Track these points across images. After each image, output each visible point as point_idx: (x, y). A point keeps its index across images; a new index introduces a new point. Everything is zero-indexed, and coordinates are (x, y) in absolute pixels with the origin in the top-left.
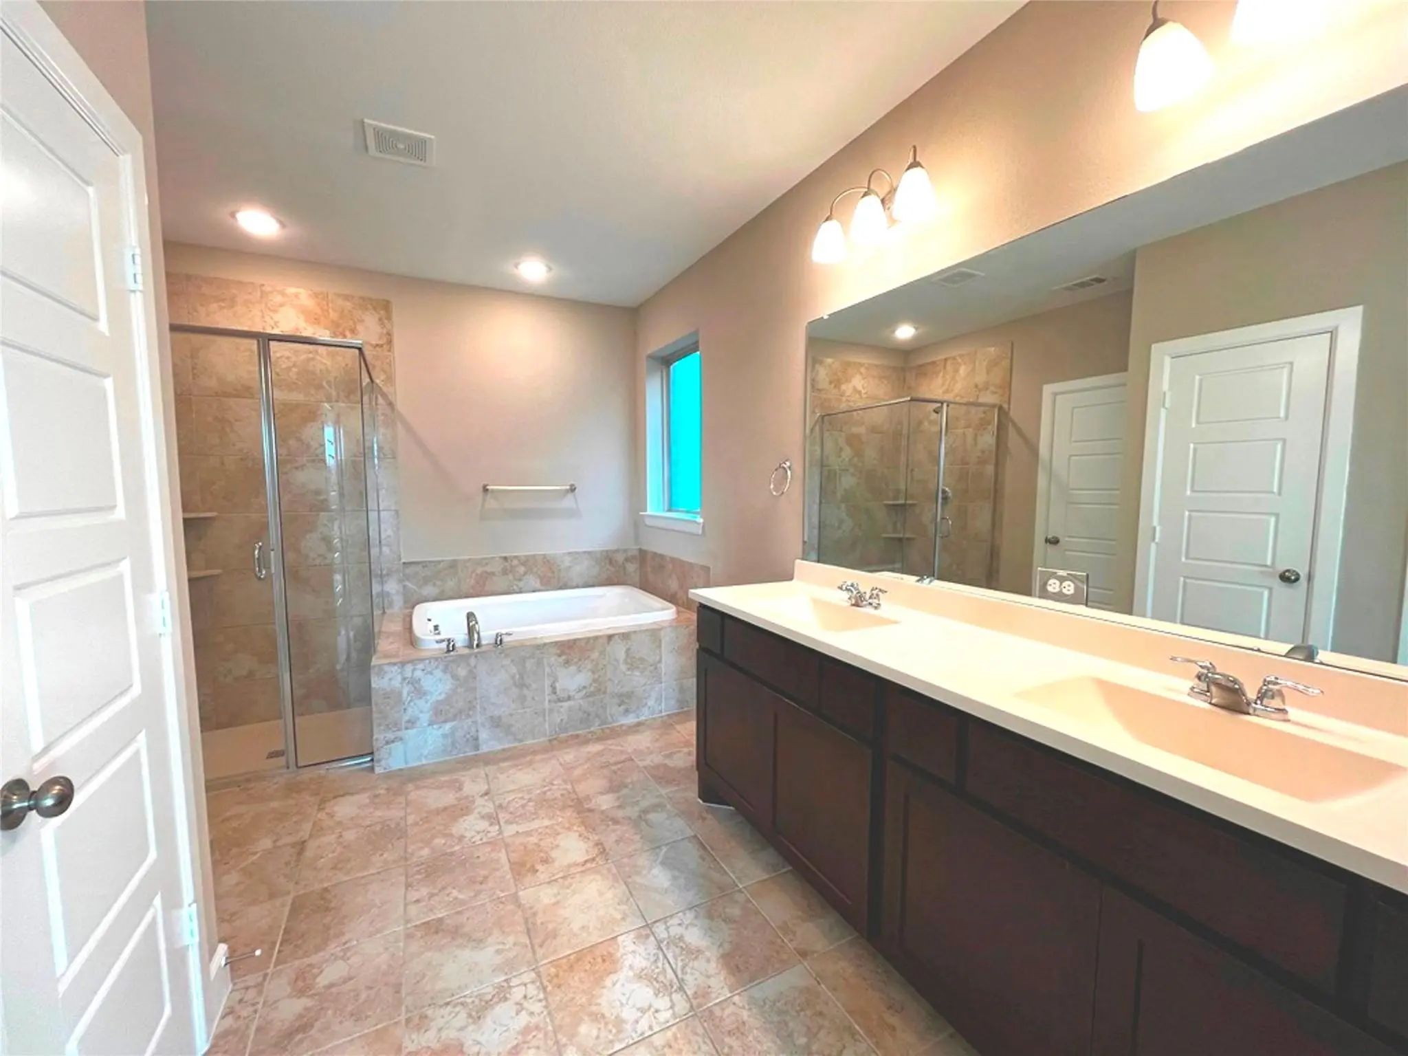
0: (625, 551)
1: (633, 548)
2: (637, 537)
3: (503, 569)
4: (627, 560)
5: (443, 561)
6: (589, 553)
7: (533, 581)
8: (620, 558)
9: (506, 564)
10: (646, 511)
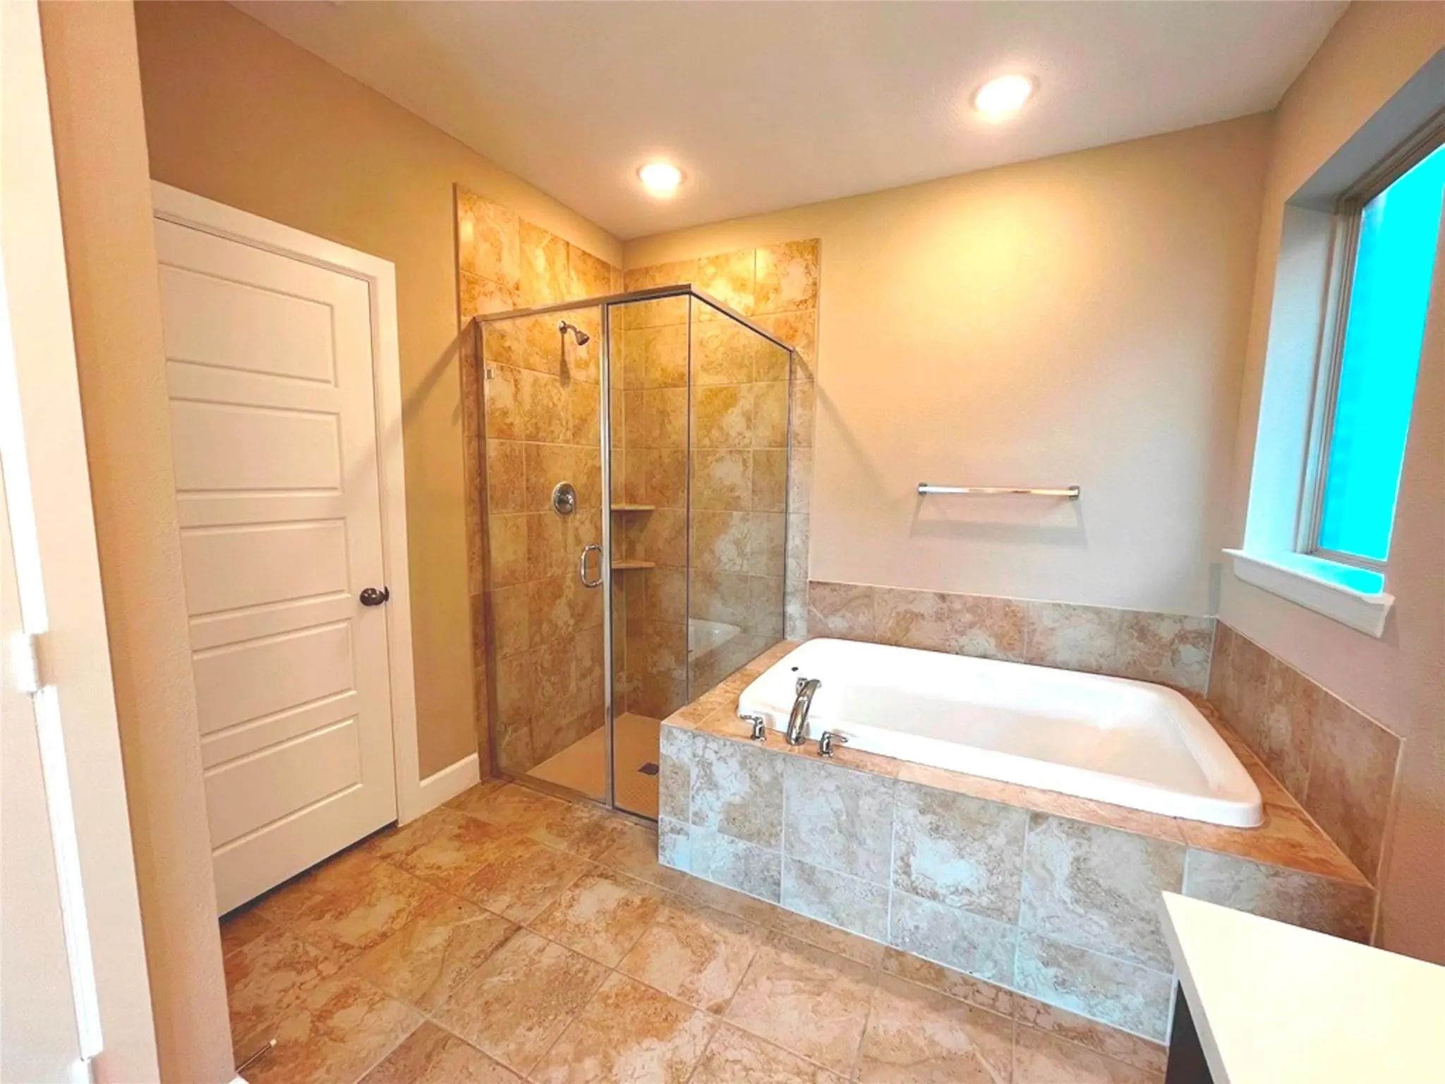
0: (1181, 619)
1: (1201, 617)
2: (1215, 598)
3: (936, 613)
4: (1182, 637)
5: (855, 587)
6: (1097, 612)
7: (983, 640)
8: (1166, 631)
9: (944, 606)
10: (1239, 546)
